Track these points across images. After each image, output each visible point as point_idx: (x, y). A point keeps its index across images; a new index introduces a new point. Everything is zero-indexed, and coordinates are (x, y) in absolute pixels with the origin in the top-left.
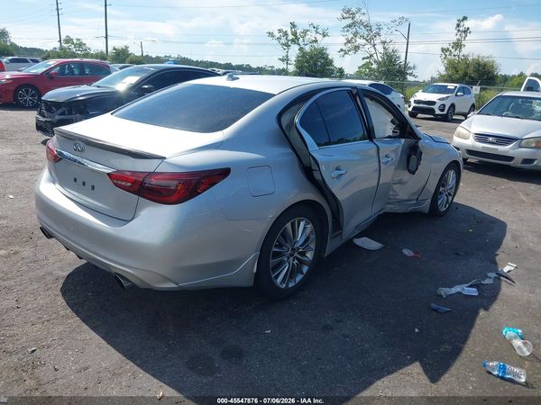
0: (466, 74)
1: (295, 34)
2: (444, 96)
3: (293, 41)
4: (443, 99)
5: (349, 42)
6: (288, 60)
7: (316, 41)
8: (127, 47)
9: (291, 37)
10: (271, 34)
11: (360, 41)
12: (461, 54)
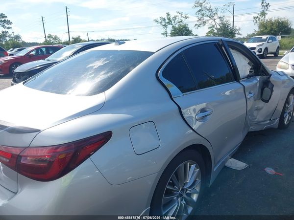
0: (272, 29)
1: (169, 19)
2: (261, 43)
3: (168, 23)
4: (260, 45)
5: (200, 20)
6: (167, 34)
7: (181, 21)
8: (79, 37)
9: (167, 21)
10: (156, 21)
11: (206, 19)
12: (266, 19)
